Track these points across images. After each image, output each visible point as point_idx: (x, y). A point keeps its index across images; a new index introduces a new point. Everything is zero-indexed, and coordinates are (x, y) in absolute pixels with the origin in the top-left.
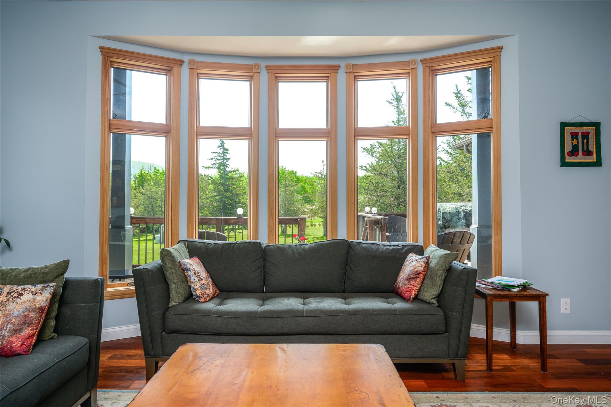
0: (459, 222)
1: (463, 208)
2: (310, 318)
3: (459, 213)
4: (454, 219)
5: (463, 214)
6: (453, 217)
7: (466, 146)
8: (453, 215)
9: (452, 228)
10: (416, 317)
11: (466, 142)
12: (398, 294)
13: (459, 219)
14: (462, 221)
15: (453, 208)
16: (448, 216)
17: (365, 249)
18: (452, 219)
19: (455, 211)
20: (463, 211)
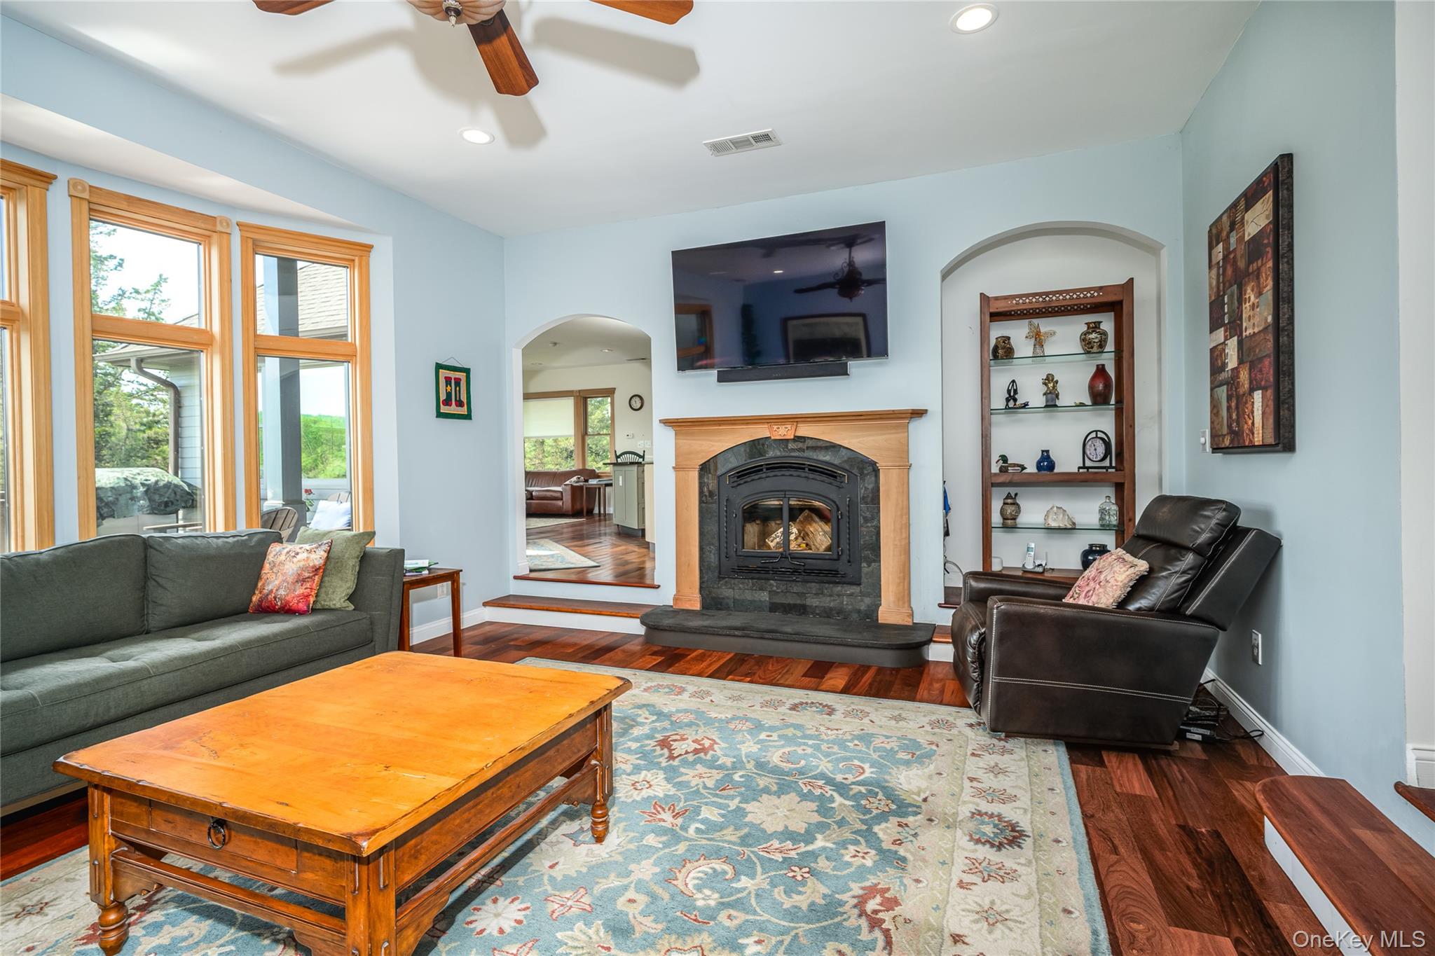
0: (133, 505)
1: (139, 477)
2: (167, 675)
3: (133, 487)
4: (123, 500)
5: (142, 489)
6: (120, 495)
7: (137, 360)
8: (120, 493)
9: (118, 518)
10: (338, 628)
11: (138, 353)
12: (268, 610)
13: (133, 499)
14: (141, 502)
15: (118, 478)
16: (110, 494)
17: (184, 547)
18: (117, 499)
19: (122, 484)
20: (143, 484)
